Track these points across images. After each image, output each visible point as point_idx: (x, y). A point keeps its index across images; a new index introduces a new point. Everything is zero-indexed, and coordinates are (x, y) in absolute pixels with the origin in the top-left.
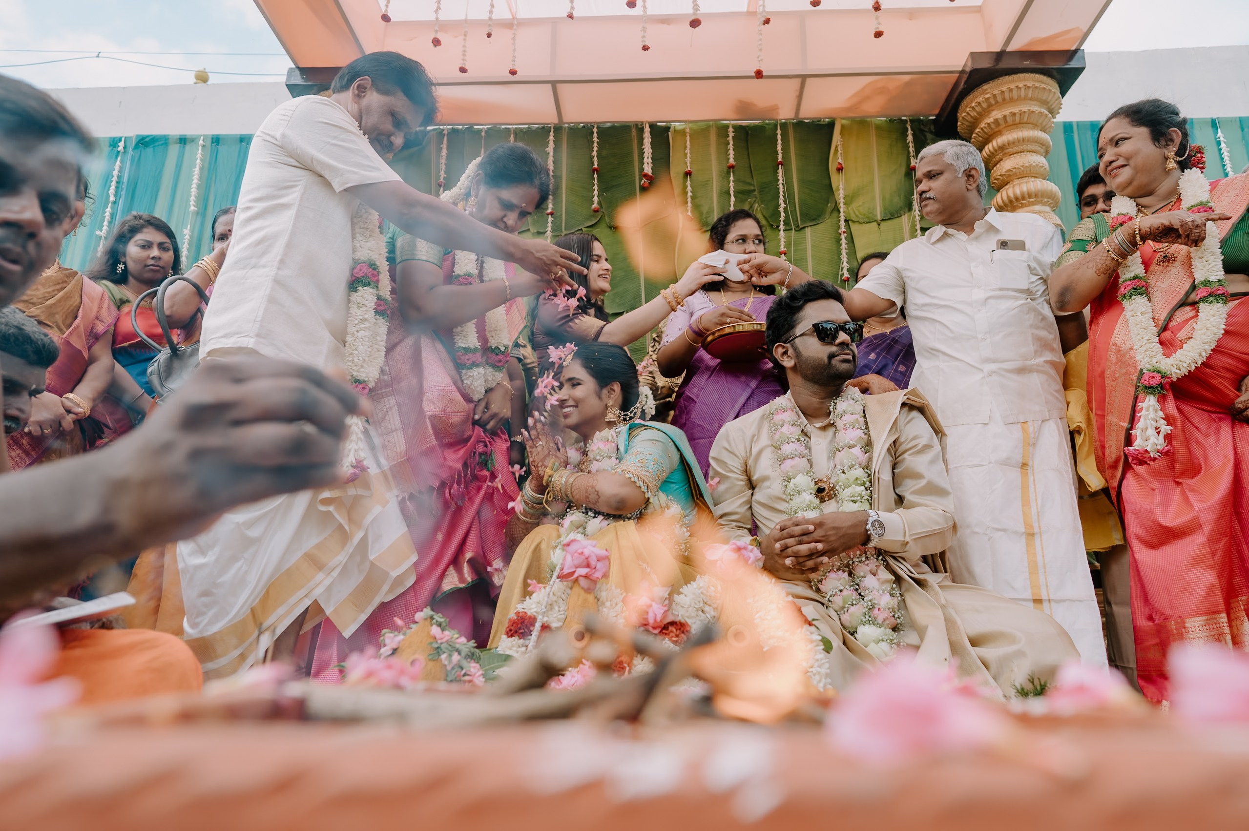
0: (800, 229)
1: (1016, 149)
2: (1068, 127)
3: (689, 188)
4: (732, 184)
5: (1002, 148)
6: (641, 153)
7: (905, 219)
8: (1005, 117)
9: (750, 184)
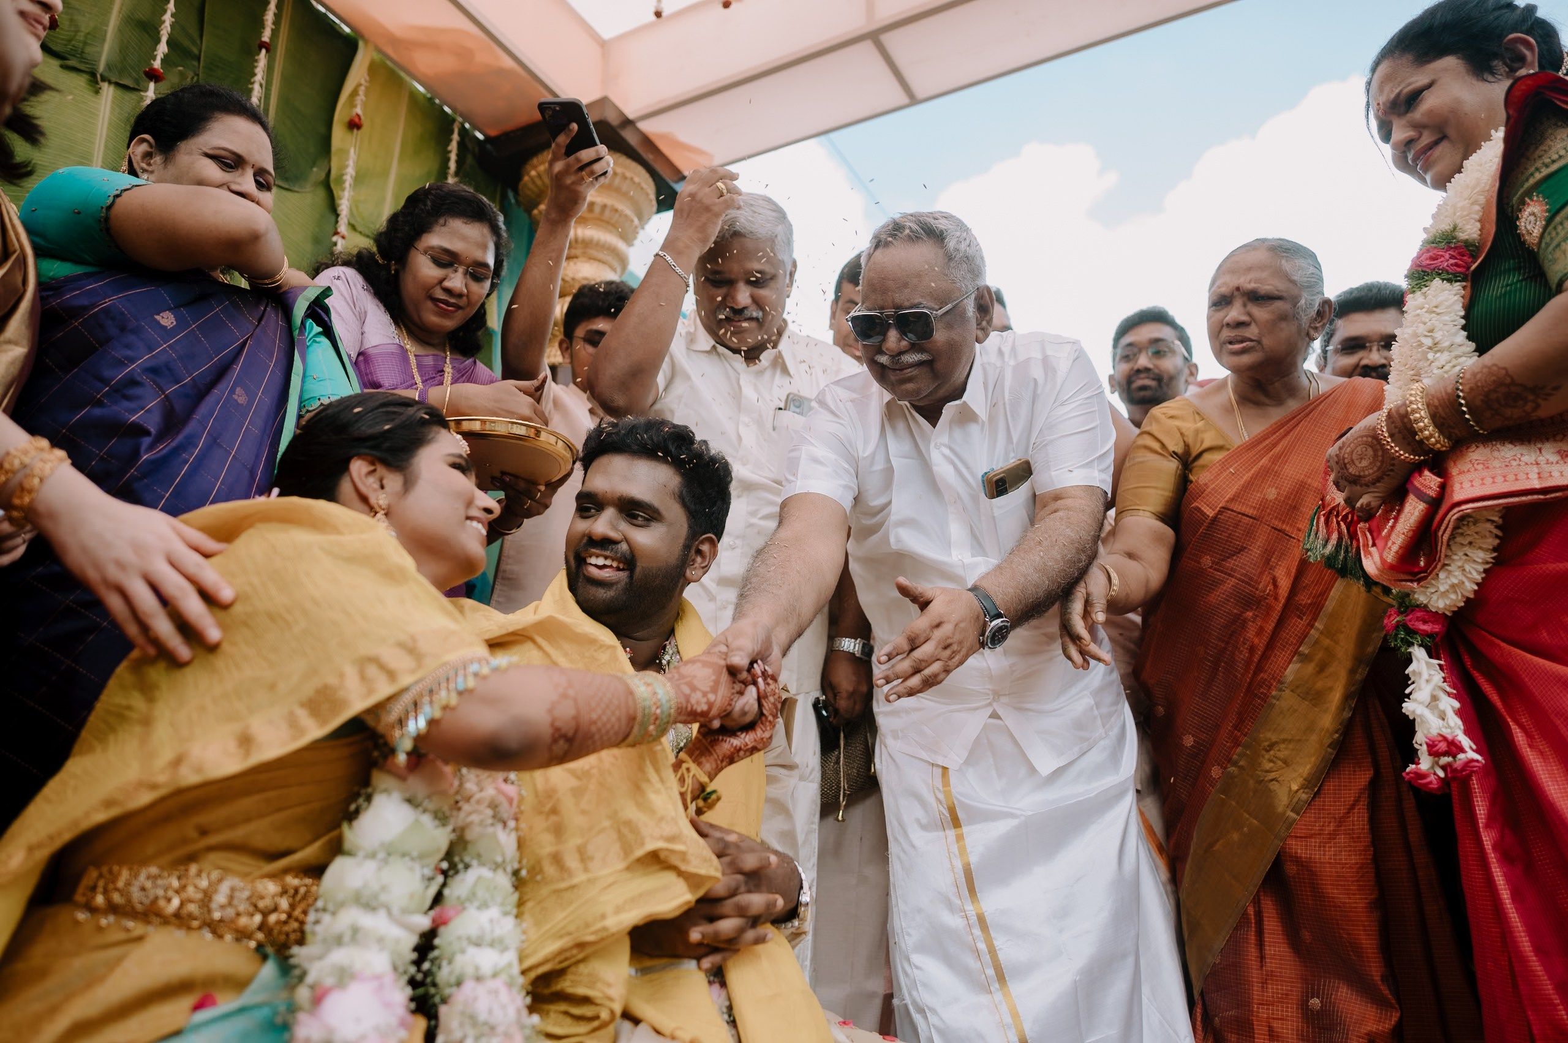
1: (601, 256)
5: (587, 244)
8: (604, 206)
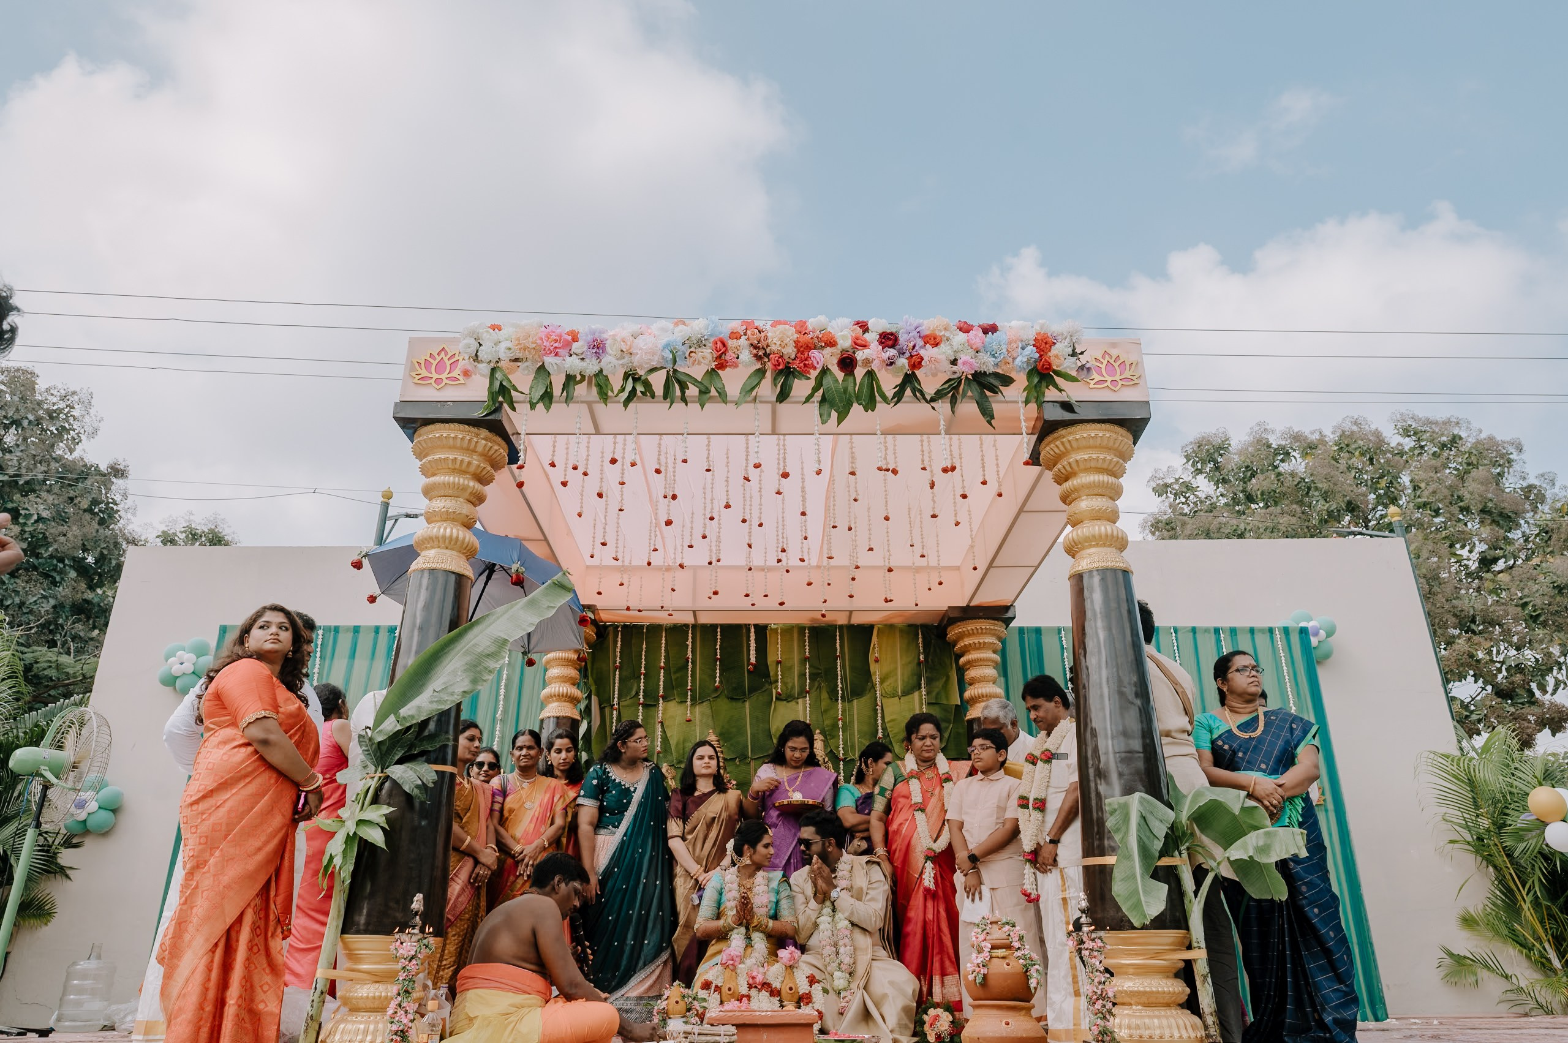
0: (849, 701)
1: (974, 664)
2: (1021, 630)
3: (779, 673)
4: (807, 670)
6: (749, 646)
7: (916, 694)
8: (971, 643)
9: (819, 669)
